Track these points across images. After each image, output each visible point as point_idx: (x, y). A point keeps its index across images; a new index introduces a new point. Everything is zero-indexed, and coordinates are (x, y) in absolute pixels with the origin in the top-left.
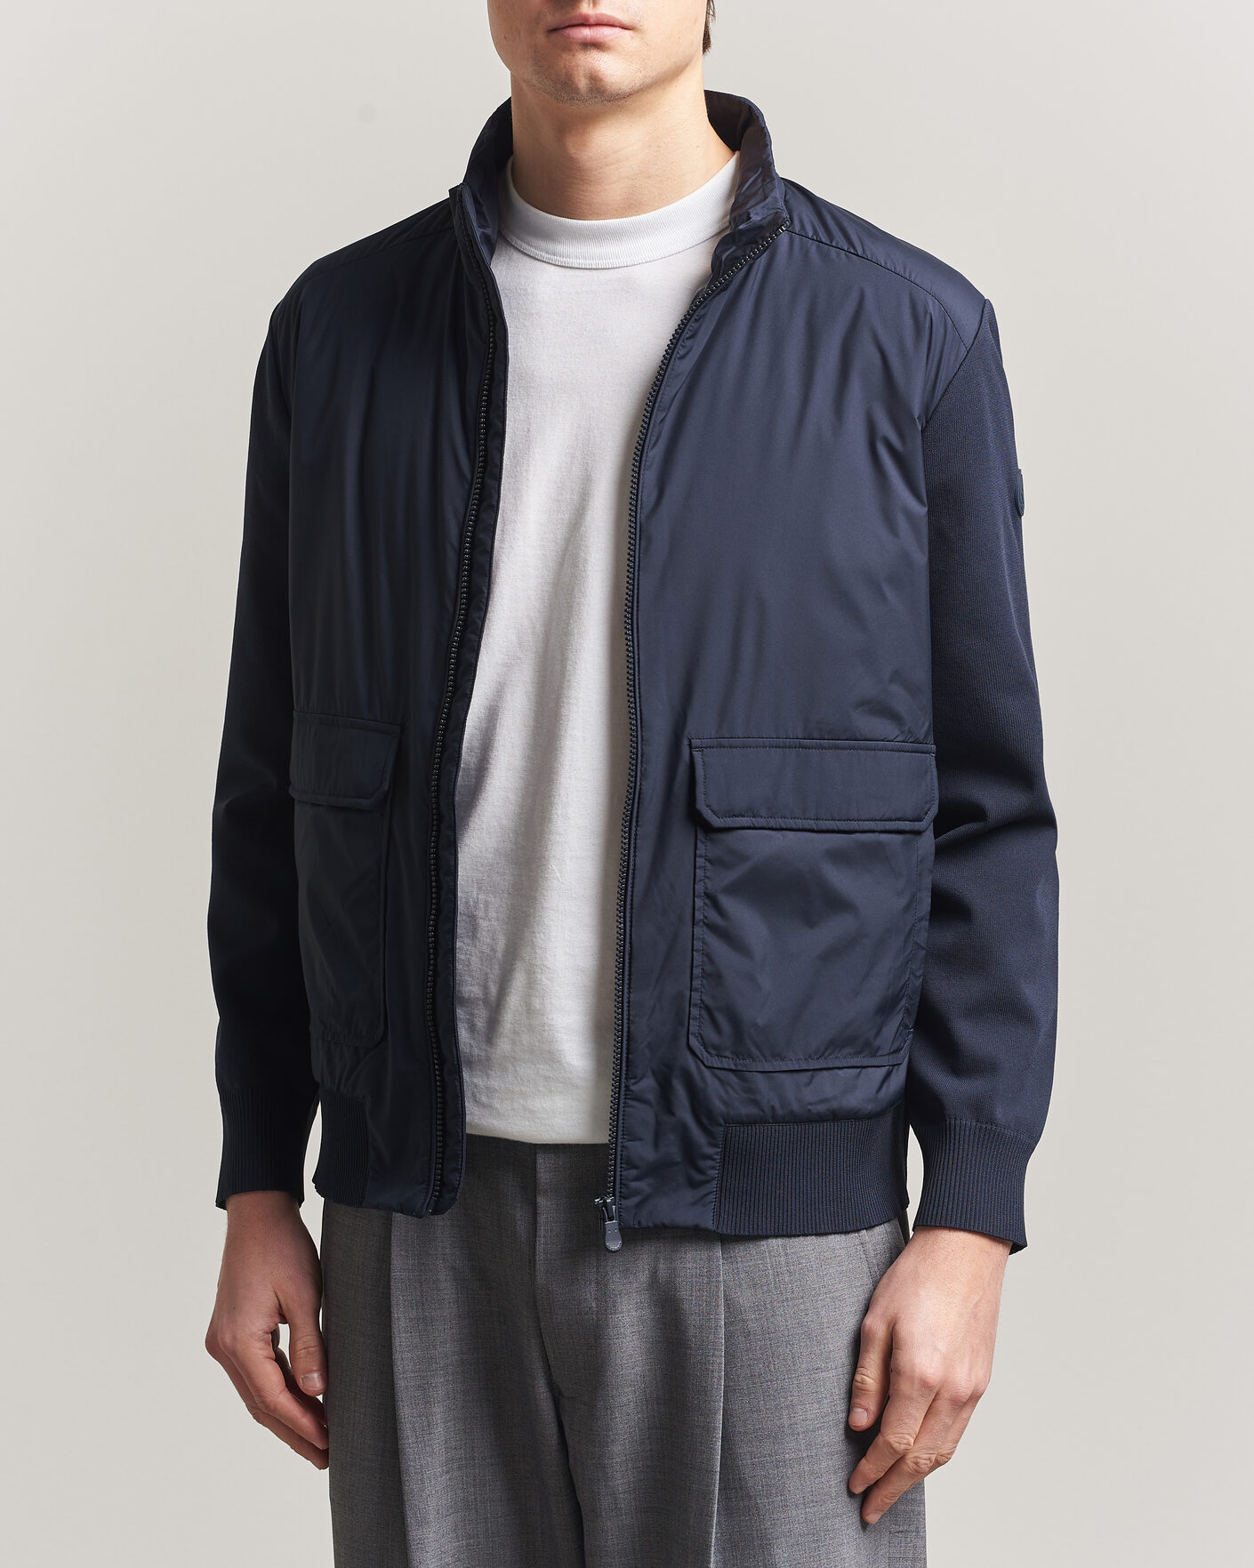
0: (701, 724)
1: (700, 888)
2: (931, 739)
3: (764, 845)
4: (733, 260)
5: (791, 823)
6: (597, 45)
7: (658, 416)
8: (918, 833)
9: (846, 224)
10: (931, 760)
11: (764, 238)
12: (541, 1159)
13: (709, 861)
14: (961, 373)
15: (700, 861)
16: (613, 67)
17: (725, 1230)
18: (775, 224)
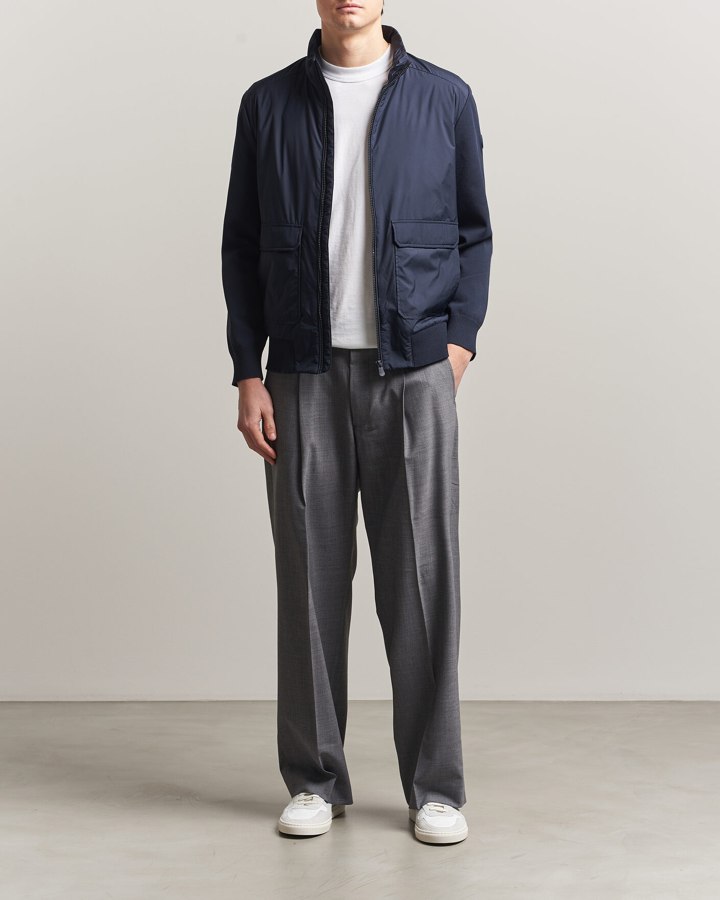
0: (394, 217)
1: (397, 265)
2: (457, 220)
3: (413, 252)
4: (395, 76)
5: (419, 246)
6: (352, 13)
7: (375, 124)
8: (453, 249)
9: (425, 64)
10: (457, 227)
11: (404, 68)
12: (352, 354)
13: (399, 257)
14: (465, 107)
15: (397, 257)
16: (357, 19)
17: (416, 366)
18: (408, 64)
